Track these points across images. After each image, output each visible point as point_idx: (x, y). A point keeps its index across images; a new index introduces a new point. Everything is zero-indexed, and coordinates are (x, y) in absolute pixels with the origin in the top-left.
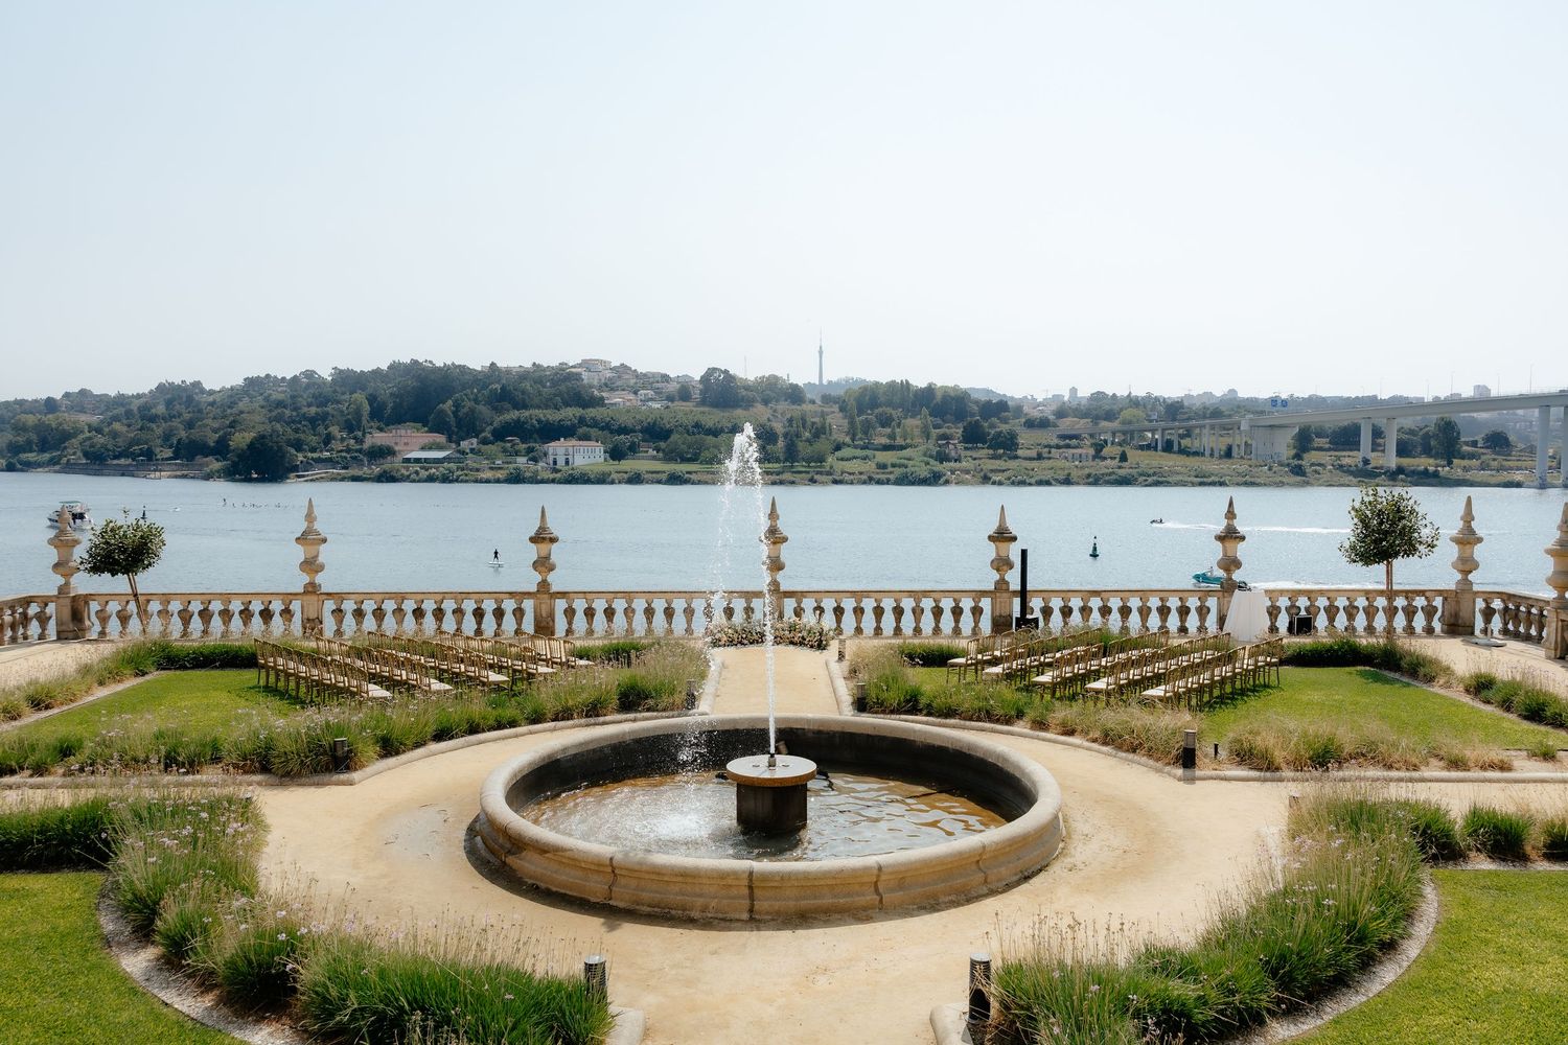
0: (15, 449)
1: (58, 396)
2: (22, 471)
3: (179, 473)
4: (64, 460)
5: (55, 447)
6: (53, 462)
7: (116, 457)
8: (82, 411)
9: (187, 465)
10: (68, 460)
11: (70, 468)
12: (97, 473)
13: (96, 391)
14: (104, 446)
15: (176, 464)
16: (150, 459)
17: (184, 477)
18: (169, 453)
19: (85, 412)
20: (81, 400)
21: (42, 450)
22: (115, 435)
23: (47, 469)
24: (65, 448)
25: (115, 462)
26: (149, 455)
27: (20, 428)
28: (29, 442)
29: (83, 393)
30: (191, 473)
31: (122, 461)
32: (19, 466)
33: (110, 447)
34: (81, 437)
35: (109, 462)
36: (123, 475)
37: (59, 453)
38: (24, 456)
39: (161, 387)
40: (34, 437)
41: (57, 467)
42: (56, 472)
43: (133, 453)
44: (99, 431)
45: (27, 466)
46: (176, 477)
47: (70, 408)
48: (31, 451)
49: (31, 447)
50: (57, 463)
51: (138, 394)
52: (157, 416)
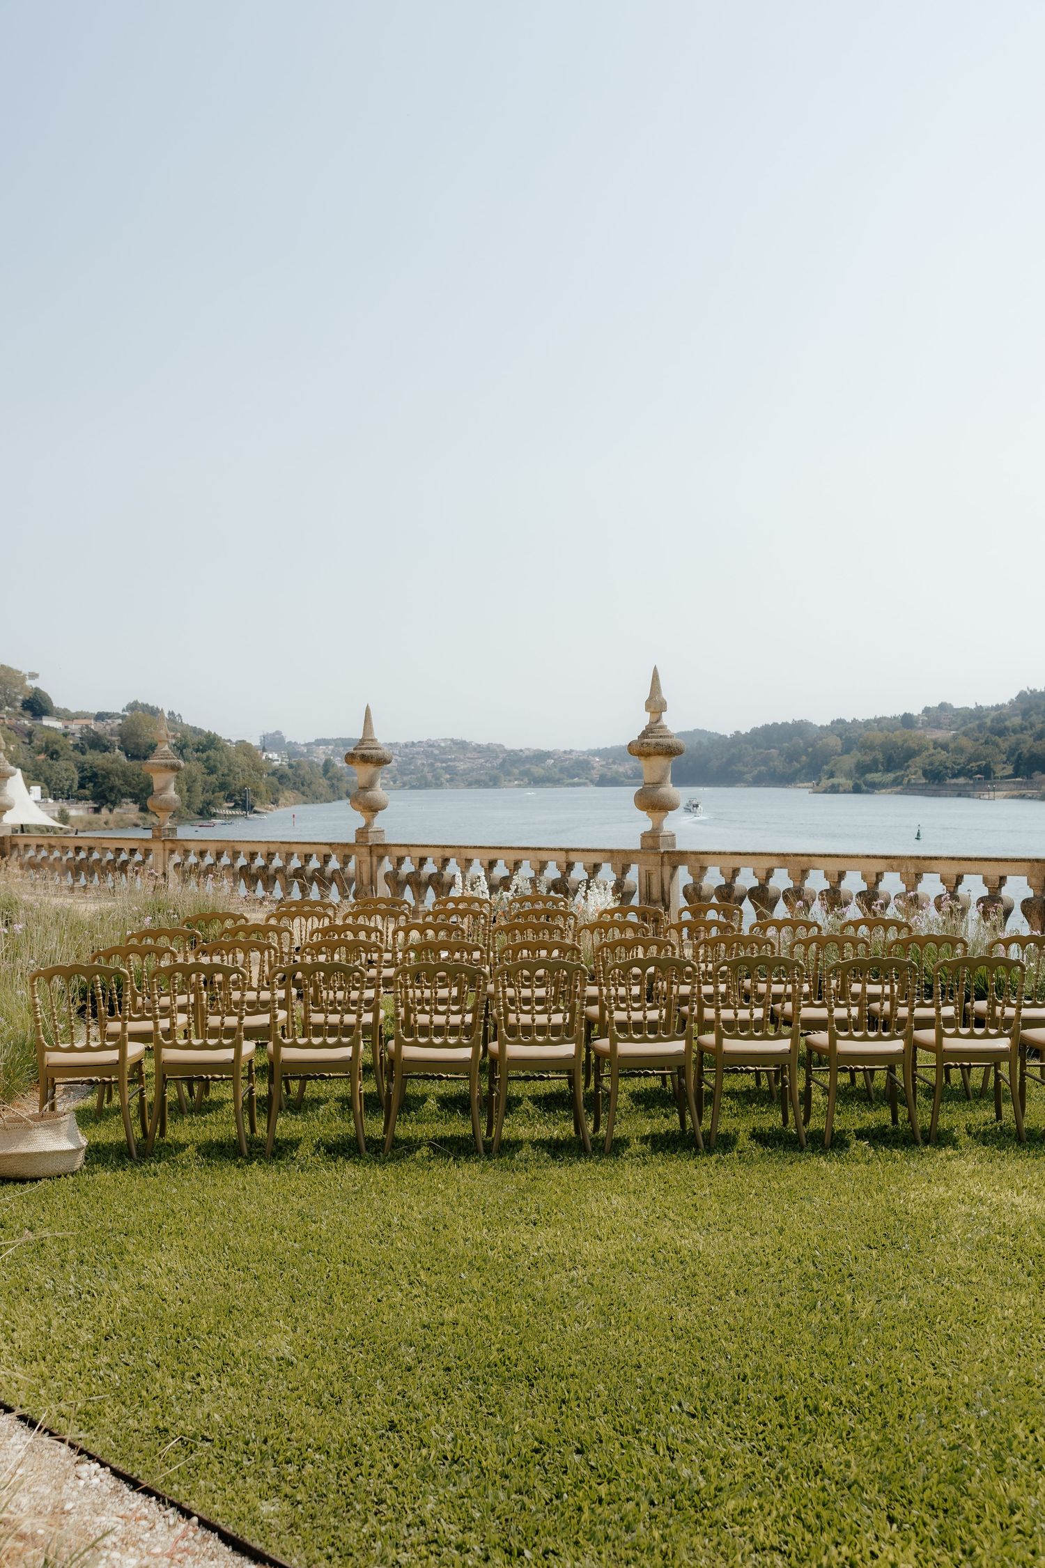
0: (863, 769)
1: (916, 711)
2: (867, 792)
3: (1016, 793)
4: (905, 781)
5: (900, 766)
6: (896, 782)
7: (955, 776)
8: (938, 726)
9: (1025, 784)
10: (909, 781)
11: (911, 789)
12: (935, 794)
13: (957, 705)
14: (942, 764)
15: (1014, 783)
16: (988, 777)
17: (1022, 797)
18: (1009, 770)
19: (941, 728)
20: (938, 715)
21: (888, 769)
22: (959, 750)
23: (889, 790)
24: (908, 767)
25: (954, 781)
26: (987, 773)
27: (867, 747)
28: (875, 761)
29: (943, 707)
30: (1029, 792)
31: (961, 780)
32: (864, 788)
33: (949, 764)
34: (925, 754)
35: (948, 781)
36: (959, 795)
37: (902, 772)
38: (870, 777)
39: (1022, 696)
40: (880, 756)
41: (899, 789)
42: (897, 793)
43: (970, 771)
44: (945, 747)
45: (872, 788)
46: (1013, 797)
47: (927, 725)
48: (877, 771)
49: (877, 767)
50: (900, 784)
51: (997, 706)
52: (1006, 729)
